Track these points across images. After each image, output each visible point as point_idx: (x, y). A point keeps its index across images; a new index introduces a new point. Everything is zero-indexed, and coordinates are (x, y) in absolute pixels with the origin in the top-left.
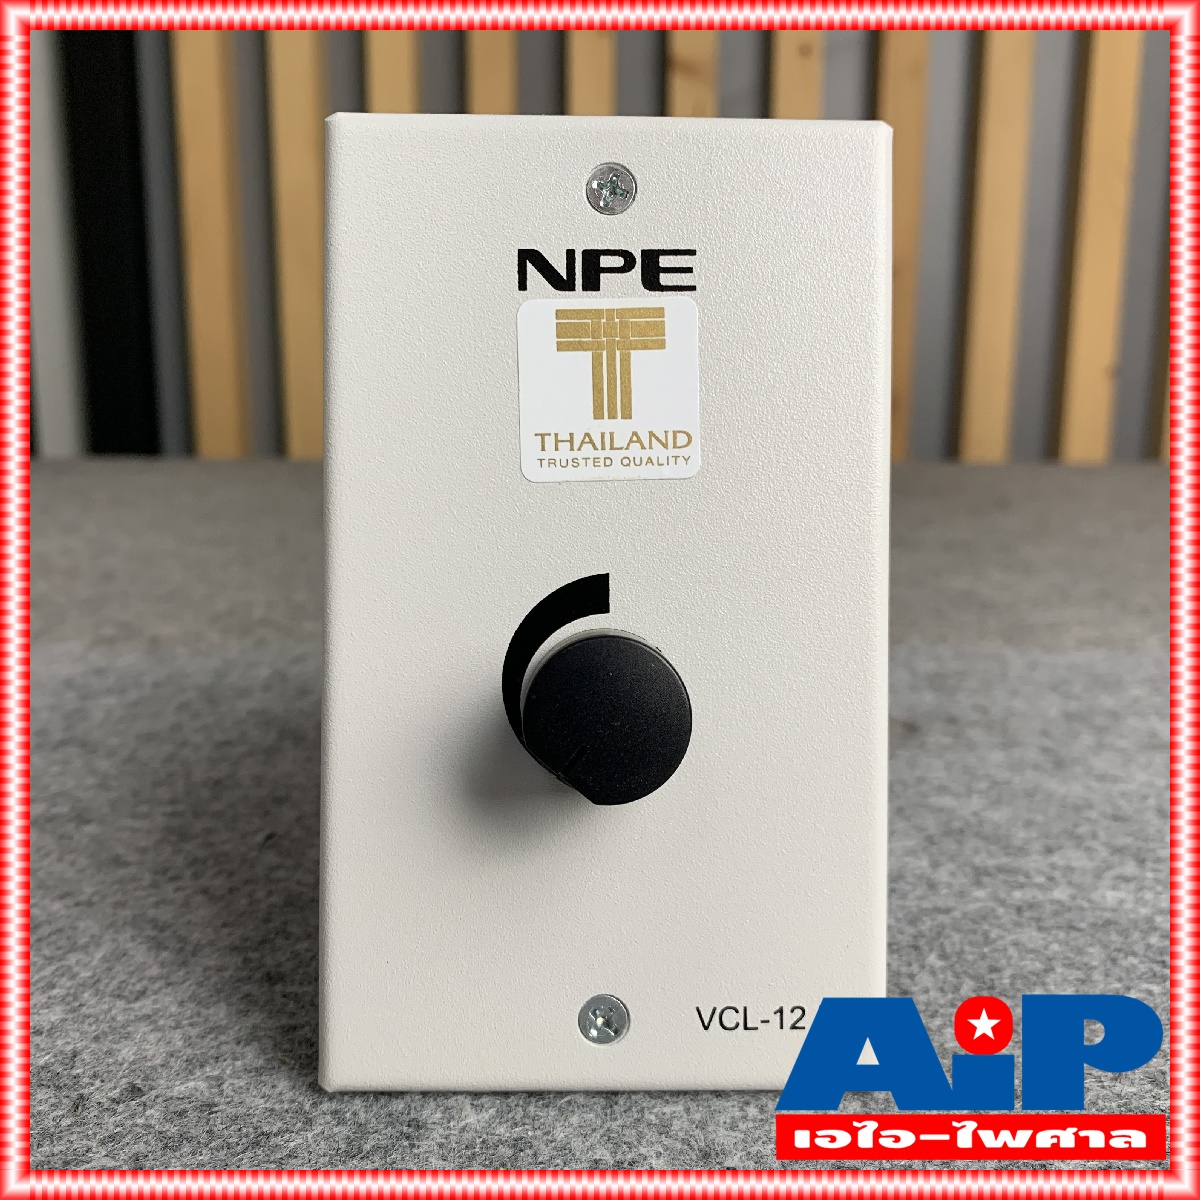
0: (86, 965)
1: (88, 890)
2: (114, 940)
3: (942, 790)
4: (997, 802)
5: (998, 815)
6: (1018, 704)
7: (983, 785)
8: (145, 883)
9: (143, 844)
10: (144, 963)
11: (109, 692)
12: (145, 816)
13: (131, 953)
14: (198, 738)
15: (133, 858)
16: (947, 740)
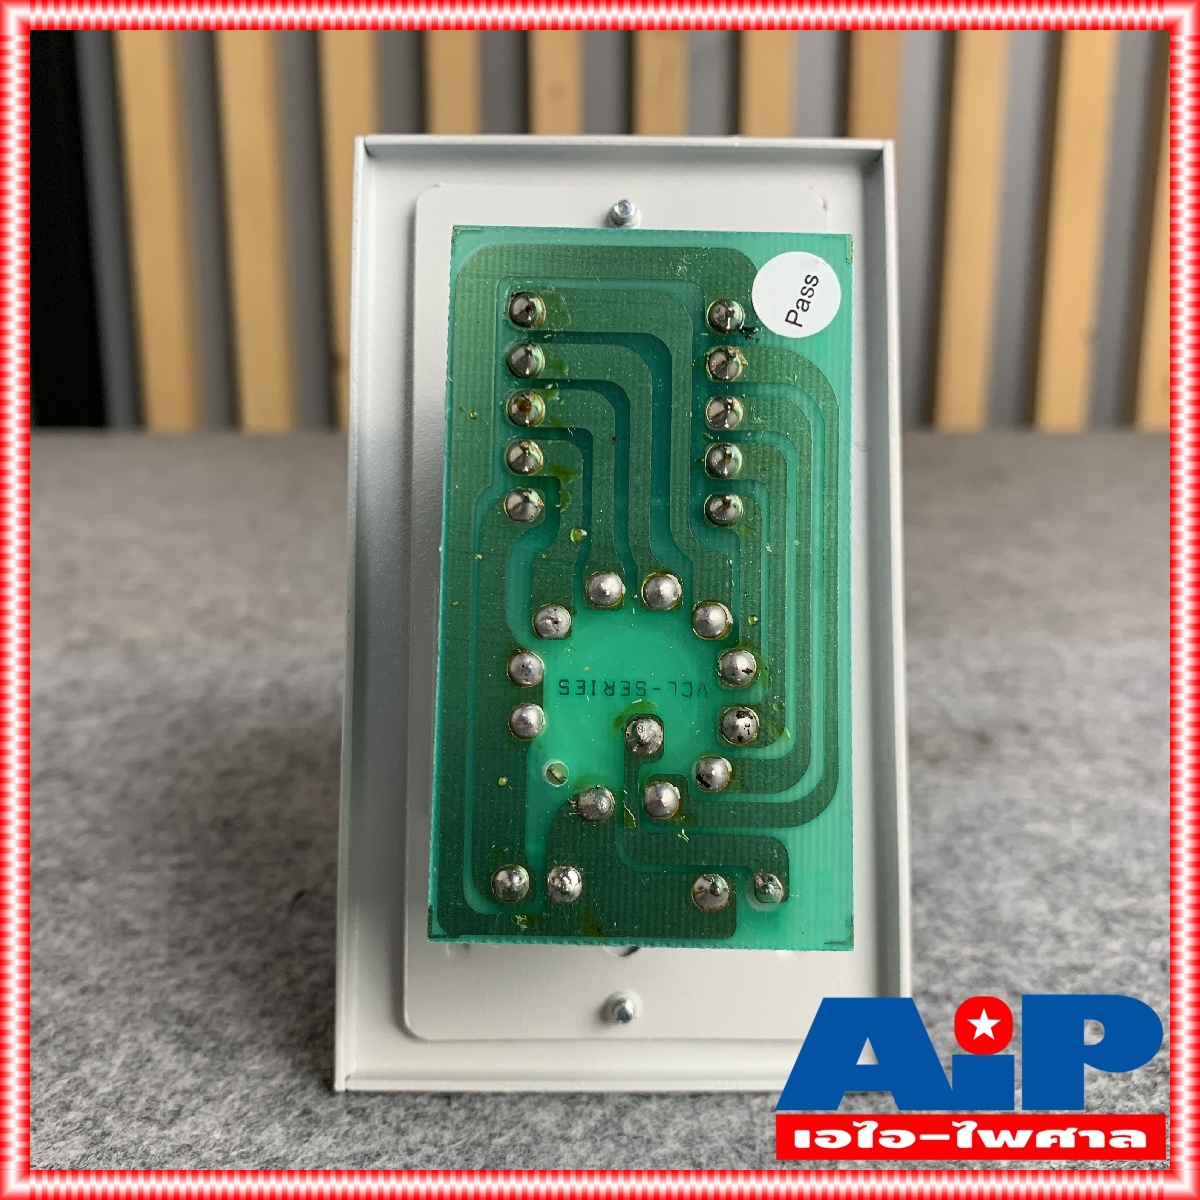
0: (104, 1076)
1: (95, 971)
2: (135, 1040)
3: (1036, 814)
4: (1099, 828)
5: (1104, 844)
6: (1085, 706)
7: (1078, 807)
8: (161, 960)
9: (152, 905)
10: (175, 1071)
11: (89, 710)
12: (149, 869)
13: (157, 1057)
14: (196, 767)
15: (140, 925)
16: (1025, 752)
